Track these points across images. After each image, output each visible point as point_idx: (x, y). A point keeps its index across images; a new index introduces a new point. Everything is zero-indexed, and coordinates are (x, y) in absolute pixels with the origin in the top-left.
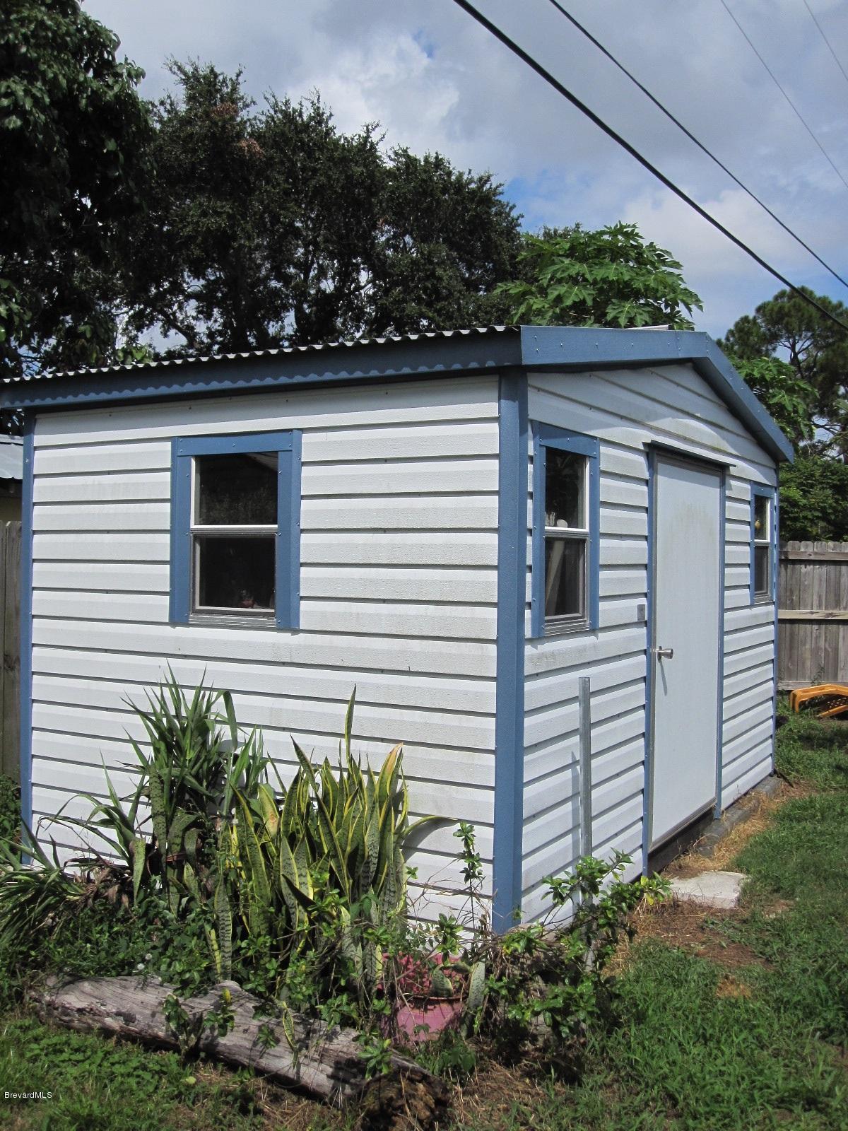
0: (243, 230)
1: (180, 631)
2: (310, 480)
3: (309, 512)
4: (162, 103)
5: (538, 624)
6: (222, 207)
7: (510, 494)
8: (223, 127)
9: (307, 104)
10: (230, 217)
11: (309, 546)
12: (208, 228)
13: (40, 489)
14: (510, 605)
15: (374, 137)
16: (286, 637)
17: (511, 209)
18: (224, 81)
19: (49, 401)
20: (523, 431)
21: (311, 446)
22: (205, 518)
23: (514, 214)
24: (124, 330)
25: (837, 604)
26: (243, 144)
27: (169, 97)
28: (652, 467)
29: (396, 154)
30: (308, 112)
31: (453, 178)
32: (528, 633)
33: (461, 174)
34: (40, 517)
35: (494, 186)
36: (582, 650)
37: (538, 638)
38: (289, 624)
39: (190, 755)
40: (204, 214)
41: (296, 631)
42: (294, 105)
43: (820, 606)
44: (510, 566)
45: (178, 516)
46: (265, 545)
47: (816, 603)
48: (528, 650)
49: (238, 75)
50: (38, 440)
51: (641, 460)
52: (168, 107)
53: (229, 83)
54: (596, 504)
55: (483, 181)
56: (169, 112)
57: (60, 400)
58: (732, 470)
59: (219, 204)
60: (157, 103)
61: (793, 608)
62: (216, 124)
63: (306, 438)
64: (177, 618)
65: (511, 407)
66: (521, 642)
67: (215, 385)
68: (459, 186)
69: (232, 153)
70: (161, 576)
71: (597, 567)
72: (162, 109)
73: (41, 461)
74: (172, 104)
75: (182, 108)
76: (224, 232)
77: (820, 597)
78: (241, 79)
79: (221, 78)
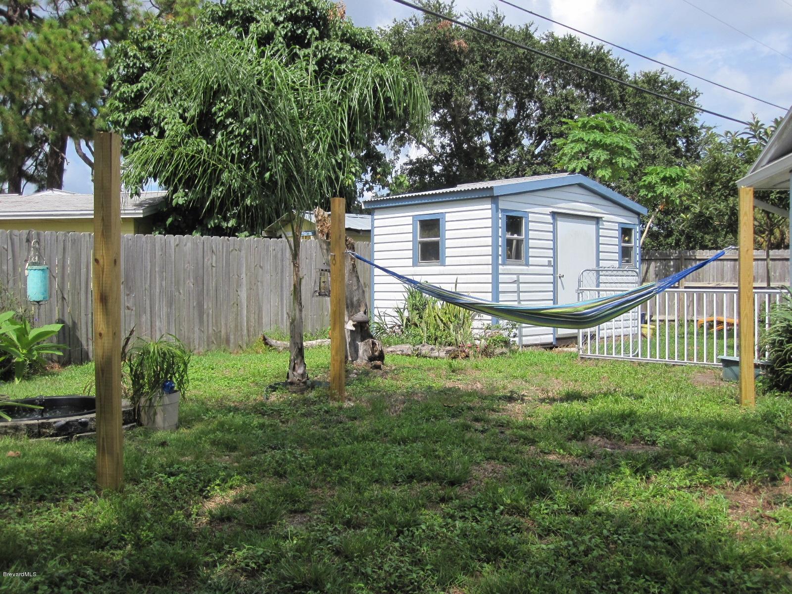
0: (457, 91)
1: (416, 268)
2: (448, 226)
3: (448, 234)
4: (411, 20)
5: (503, 260)
6: (445, 79)
7: (495, 228)
8: (444, 35)
9: (491, 14)
10: (450, 84)
11: (448, 243)
12: (437, 91)
13: (376, 231)
14: (495, 256)
15: (531, 29)
16: (442, 268)
17: (621, 62)
18: (445, 7)
19: (378, 206)
20: (497, 211)
21: (448, 217)
22: (422, 237)
23: (623, 64)
24: (392, 147)
25: (722, 280)
26: (456, 43)
27: (414, 16)
28: (554, 218)
29: (547, 36)
30: (492, 18)
31: (582, 48)
32: (500, 262)
33: (587, 45)
34: (376, 239)
35: (606, 51)
36: (521, 270)
37: (503, 264)
38: (443, 265)
39: (418, 299)
40: (435, 83)
41: (445, 266)
42: (485, 15)
43: (713, 281)
44: (495, 246)
45: (414, 237)
46: (437, 243)
47: (711, 279)
48: (500, 267)
49: (452, 3)
50: (376, 217)
51: (550, 217)
52: (414, 22)
53: (448, 8)
54: (527, 230)
55: (600, 48)
56: (415, 25)
57: (382, 206)
58: (604, 219)
59: (443, 77)
60: (408, 20)
61: (700, 281)
62: (439, 33)
63: (447, 215)
64: (414, 265)
65: (494, 206)
66: (498, 265)
67: (423, 201)
68: (585, 54)
69: (450, 48)
70: (410, 254)
71: (528, 248)
72: (411, 23)
73: (376, 223)
74: (416, 20)
75: (422, 23)
76: (446, 92)
77: (713, 276)
78: (454, 5)
79: (443, 5)
